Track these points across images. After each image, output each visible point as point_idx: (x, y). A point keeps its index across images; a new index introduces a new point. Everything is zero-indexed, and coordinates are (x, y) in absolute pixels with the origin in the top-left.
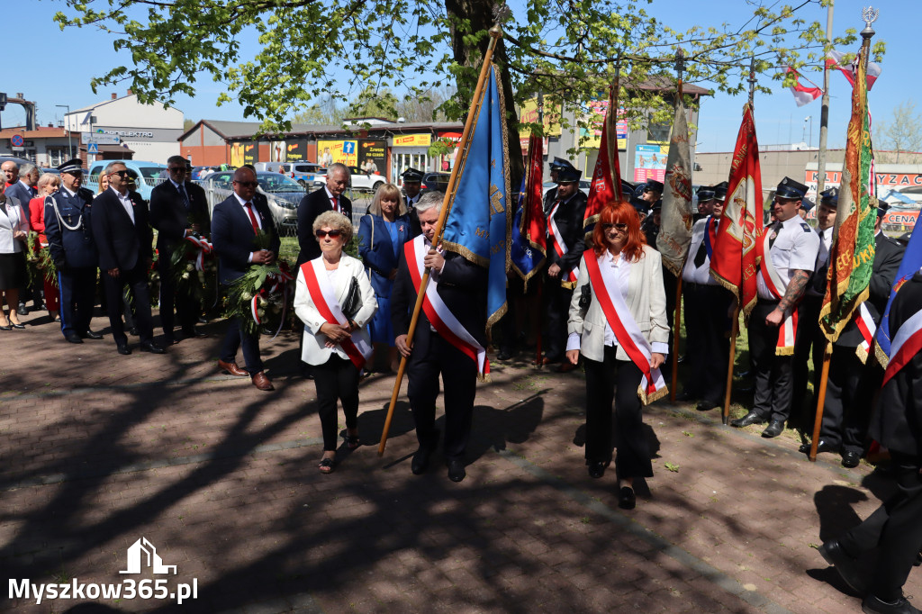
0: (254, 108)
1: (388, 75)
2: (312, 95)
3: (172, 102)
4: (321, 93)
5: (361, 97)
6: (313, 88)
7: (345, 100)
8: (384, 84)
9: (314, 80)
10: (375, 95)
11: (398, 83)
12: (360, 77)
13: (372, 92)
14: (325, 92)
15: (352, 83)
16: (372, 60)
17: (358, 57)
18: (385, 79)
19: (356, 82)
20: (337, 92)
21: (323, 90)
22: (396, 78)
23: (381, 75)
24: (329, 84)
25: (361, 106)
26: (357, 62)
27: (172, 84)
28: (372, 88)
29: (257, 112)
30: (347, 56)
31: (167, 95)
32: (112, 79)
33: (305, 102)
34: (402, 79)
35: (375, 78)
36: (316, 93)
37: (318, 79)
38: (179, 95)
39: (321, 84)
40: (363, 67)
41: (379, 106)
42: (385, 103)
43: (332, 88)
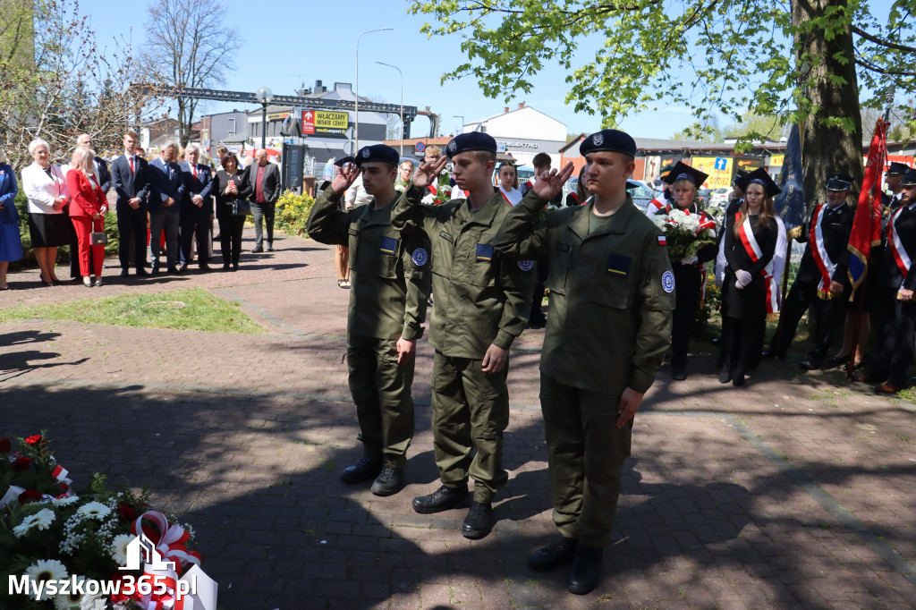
0: (585, 104)
1: (732, 79)
2: (656, 98)
3: (513, 96)
4: (665, 96)
5: (704, 100)
6: (659, 91)
7: (687, 104)
8: (729, 88)
9: (659, 83)
10: (719, 100)
11: (743, 86)
12: (704, 79)
13: (717, 96)
14: (669, 96)
15: (695, 86)
16: (725, 64)
17: (710, 62)
18: (729, 82)
19: (699, 85)
20: (680, 95)
21: (667, 93)
22: (741, 82)
24: (674, 88)
25: (705, 110)
26: (710, 67)
27: (515, 81)
28: (716, 91)
29: (588, 108)
30: (690, 58)
31: (510, 91)
32: (459, 74)
33: (645, 103)
34: (747, 82)
35: (721, 79)
36: (659, 96)
37: (664, 83)
38: (520, 90)
39: (665, 88)
40: (716, 72)
41: (724, 110)
42: (730, 108)
43: (679, 87)
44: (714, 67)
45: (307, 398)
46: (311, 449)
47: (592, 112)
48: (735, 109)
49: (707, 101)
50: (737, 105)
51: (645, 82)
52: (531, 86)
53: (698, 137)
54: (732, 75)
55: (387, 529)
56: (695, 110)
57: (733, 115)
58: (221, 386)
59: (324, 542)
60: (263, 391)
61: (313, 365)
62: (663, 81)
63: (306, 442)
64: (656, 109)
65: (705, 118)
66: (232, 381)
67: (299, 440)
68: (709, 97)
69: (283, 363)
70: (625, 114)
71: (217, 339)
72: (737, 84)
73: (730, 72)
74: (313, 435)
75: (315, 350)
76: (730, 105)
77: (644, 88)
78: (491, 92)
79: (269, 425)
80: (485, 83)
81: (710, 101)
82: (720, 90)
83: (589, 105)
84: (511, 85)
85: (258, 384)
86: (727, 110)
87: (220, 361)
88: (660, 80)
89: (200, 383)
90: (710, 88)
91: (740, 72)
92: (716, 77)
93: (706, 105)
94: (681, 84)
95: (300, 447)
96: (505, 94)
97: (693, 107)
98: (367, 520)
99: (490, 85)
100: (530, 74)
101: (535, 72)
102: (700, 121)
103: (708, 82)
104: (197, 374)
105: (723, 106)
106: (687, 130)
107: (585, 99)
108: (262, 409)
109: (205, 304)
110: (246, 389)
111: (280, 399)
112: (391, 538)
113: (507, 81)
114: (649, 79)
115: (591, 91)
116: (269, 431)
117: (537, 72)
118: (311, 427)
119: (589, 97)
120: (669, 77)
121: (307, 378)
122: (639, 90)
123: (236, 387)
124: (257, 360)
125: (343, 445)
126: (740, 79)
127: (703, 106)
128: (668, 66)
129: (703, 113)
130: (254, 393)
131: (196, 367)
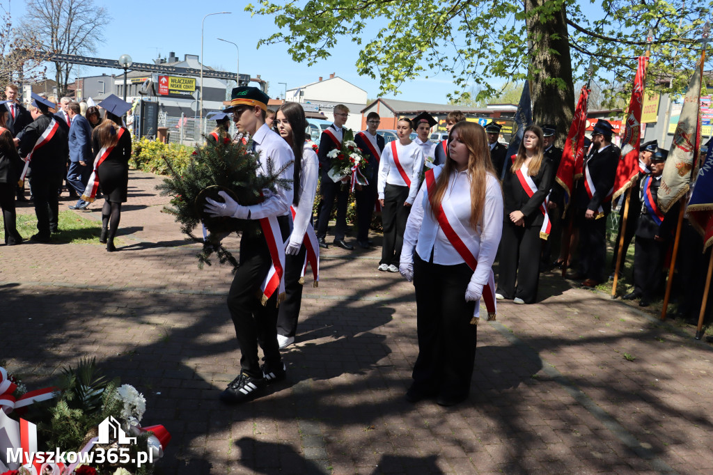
0: (369, 69)
1: (484, 57)
3: (315, 62)
4: (435, 66)
5: (463, 73)
6: (431, 62)
9: (430, 57)
10: (474, 72)
12: (463, 56)
13: (472, 70)
14: (438, 66)
15: (456, 60)
16: (479, 45)
17: (469, 43)
18: (482, 60)
19: (459, 60)
21: (437, 64)
23: (479, 57)
24: (441, 61)
25: (463, 80)
26: (468, 47)
27: (317, 50)
28: (472, 66)
30: (453, 39)
31: (312, 58)
32: (273, 41)
33: (418, 72)
35: (476, 56)
36: (431, 66)
37: (433, 57)
38: (319, 59)
39: (434, 62)
40: (473, 50)
41: (477, 81)
42: (482, 79)
43: (443, 63)
44: (471, 47)
45: (151, 292)
46: (152, 328)
47: (374, 76)
48: (485, 79)
49: (465, 73)
50: (487, 77)
51: (419, 56)
52: (329, 55)
53: (456, 101)
54: (484, 53)
55: (208, 384)
56: (456, 79)
57: (484, 85)
58: (83, 283)
59: (159, 393)
60: (117, 287)
61: (158, 268)
62: (433, 56)
63: (149, 323)
64: (427, 77)
65: (463, 86)
66: (93, 279)
67: (143, 323)
68: (467, 70)
69: (134, 266)
70: (403, 80)
71: (82, 249)
72: (487, 60)
73: (482, 51)
74: (155, 319)
75: (159, 258)
76: (482, 77)
77: (417, 60)
78: (298, 58)
79: (120, 312)
80: (294, 50)
81: (467, 73)
82: (474, 64)
83: (372, 70)
84: (314, 53)
85: (113, 282)
86: (480, 81)
87: (83, 264)
88: (431, 55)
89: (67, 282)
90: (467, 62)
91: (490, 51)
92: (472, 55)
93: (464, 76)
94: (446, 58)
95: (144, 327)
96: (309, 60)
97: (454, 77)
98: (193, 377)
99: (298, 52)
100: (329, 47)
101: (333, 46)
102: (459, 88)
103: (466, 58)
104: (64, 274)
105: (477, 78)
106: (449, 96)
107: (369, 65)
108: (115, 301)
109: (73, 223)
110: (103, 286)
111: (130, 294)
112: (211, 389)
113: (310, 51)
114: (423, 54)
115: (374, 59)
116: (120, 316)
117: (334, 45)
118: (154, 313)
119: (372, 64)
120: (437, 53)
121: (152, 278)
122: (413, 62)
123: (96, 284)
124: (113, 264)
125: (178, 325)
126: (490, 56)
127: (462, 77)
128: (436, 45)
129: (462, 83)
130: (110, 288)
131: (64, 269)
